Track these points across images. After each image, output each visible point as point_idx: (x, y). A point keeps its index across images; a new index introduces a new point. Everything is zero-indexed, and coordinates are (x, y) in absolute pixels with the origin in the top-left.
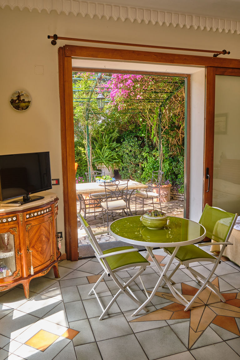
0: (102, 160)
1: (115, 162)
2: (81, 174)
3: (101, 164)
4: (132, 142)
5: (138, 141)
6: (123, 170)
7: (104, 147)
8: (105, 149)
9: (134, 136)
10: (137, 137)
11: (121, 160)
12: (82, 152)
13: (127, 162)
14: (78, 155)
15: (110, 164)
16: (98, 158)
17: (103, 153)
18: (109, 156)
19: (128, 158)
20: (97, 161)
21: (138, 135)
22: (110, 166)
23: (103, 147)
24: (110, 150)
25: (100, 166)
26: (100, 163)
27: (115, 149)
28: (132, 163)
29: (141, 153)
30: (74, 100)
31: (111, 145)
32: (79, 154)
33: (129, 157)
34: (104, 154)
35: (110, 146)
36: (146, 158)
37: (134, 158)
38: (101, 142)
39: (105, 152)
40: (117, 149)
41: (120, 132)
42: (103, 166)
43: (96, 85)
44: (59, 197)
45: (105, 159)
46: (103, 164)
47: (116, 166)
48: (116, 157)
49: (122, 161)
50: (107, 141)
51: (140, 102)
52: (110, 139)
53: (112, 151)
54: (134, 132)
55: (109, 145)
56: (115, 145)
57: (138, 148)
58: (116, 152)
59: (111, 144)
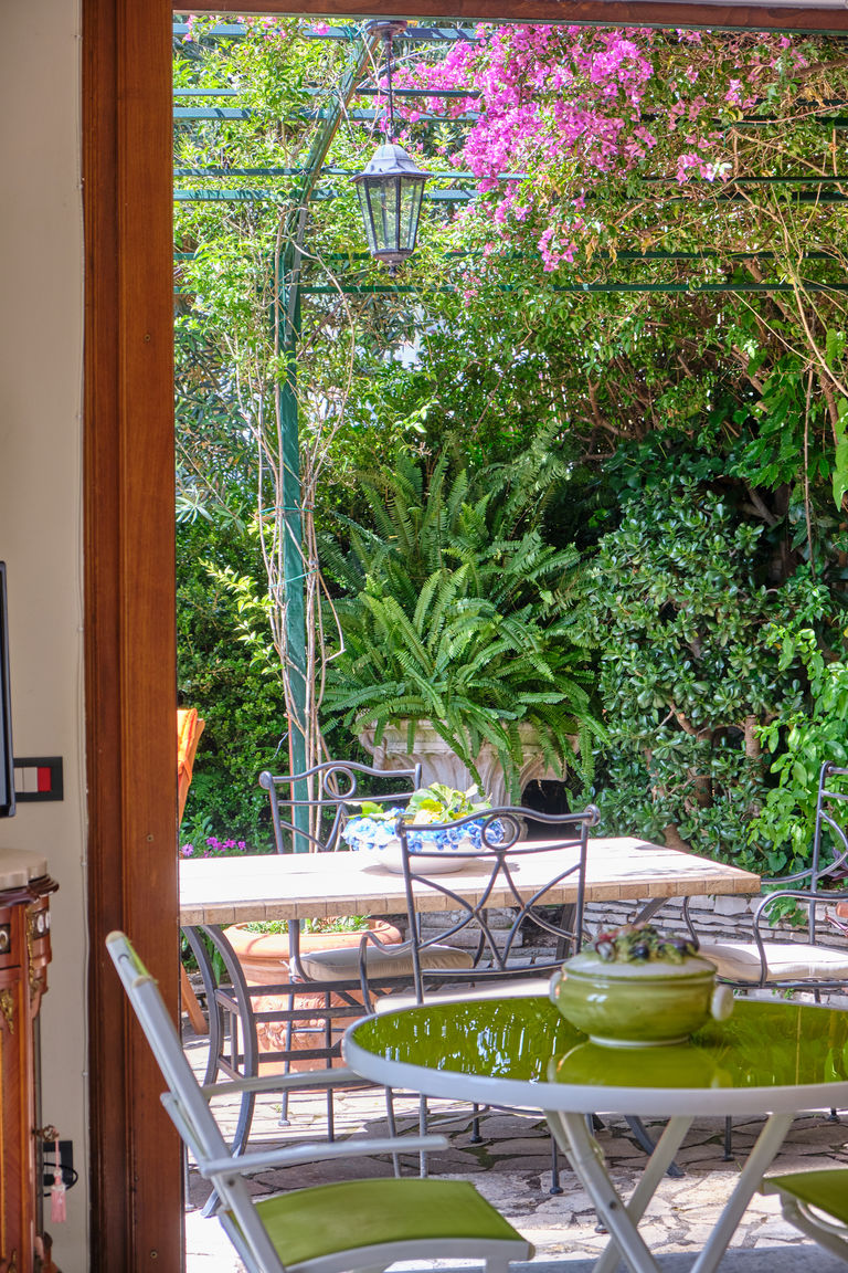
0: (416, 692)
1: (533, 711)
2: (232, 815)
3: (405, 724)
4: (683, 533)
5: (734, 524)
6: (602, 780)
7: (436, 577)
8: (450, 591)
9: (704, 485)
10: (733, 491)
11: (584, 698)
12: (241, 607)
13: (634, 705)
14: (205, 649)
15: (487, 731)
16: (386, 673)
17: (426, 632)
18: (483, 658)
19: (643, 670)
20: (371, 704)
21: (738, 470)
22: (485, 751)
23: (428, 574)
24: (491, 607)
25: (404, 747)
26: (396, 717)
27: (529, 595)
28: (681, 718)
29: (756, 628)
30: (183, 187)
31: (500, 564)
32: (214, 635)
33: (650, 667)
34: (433, 639)
35: (492, 569)
36: (799, 671)
37: (700, 671)
38: (414, 533)
39: (449, 621)
40: (547, 597)
41: (583, 443)
42: (430, 748)
43: (361, 73)
44: (54, 876)
45: (444, 686)
46: (426, 724)
47: (546, 744)
48: (545, 670)
49: (596, 707)
50: (467, 527)
51: (722, 197)
52: (491, 511)
53: (508, 609)
54: (703, 451)
55: (481, 564)
56: (531, 559)
57: (734, 589)
58: (545, 624)
59: (496, 550)
